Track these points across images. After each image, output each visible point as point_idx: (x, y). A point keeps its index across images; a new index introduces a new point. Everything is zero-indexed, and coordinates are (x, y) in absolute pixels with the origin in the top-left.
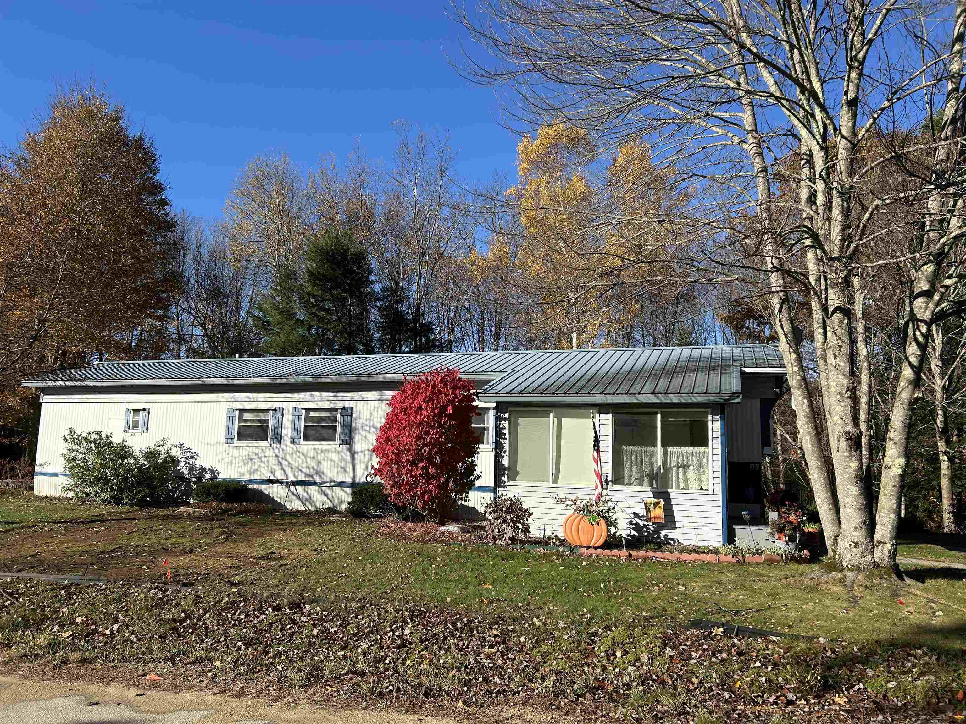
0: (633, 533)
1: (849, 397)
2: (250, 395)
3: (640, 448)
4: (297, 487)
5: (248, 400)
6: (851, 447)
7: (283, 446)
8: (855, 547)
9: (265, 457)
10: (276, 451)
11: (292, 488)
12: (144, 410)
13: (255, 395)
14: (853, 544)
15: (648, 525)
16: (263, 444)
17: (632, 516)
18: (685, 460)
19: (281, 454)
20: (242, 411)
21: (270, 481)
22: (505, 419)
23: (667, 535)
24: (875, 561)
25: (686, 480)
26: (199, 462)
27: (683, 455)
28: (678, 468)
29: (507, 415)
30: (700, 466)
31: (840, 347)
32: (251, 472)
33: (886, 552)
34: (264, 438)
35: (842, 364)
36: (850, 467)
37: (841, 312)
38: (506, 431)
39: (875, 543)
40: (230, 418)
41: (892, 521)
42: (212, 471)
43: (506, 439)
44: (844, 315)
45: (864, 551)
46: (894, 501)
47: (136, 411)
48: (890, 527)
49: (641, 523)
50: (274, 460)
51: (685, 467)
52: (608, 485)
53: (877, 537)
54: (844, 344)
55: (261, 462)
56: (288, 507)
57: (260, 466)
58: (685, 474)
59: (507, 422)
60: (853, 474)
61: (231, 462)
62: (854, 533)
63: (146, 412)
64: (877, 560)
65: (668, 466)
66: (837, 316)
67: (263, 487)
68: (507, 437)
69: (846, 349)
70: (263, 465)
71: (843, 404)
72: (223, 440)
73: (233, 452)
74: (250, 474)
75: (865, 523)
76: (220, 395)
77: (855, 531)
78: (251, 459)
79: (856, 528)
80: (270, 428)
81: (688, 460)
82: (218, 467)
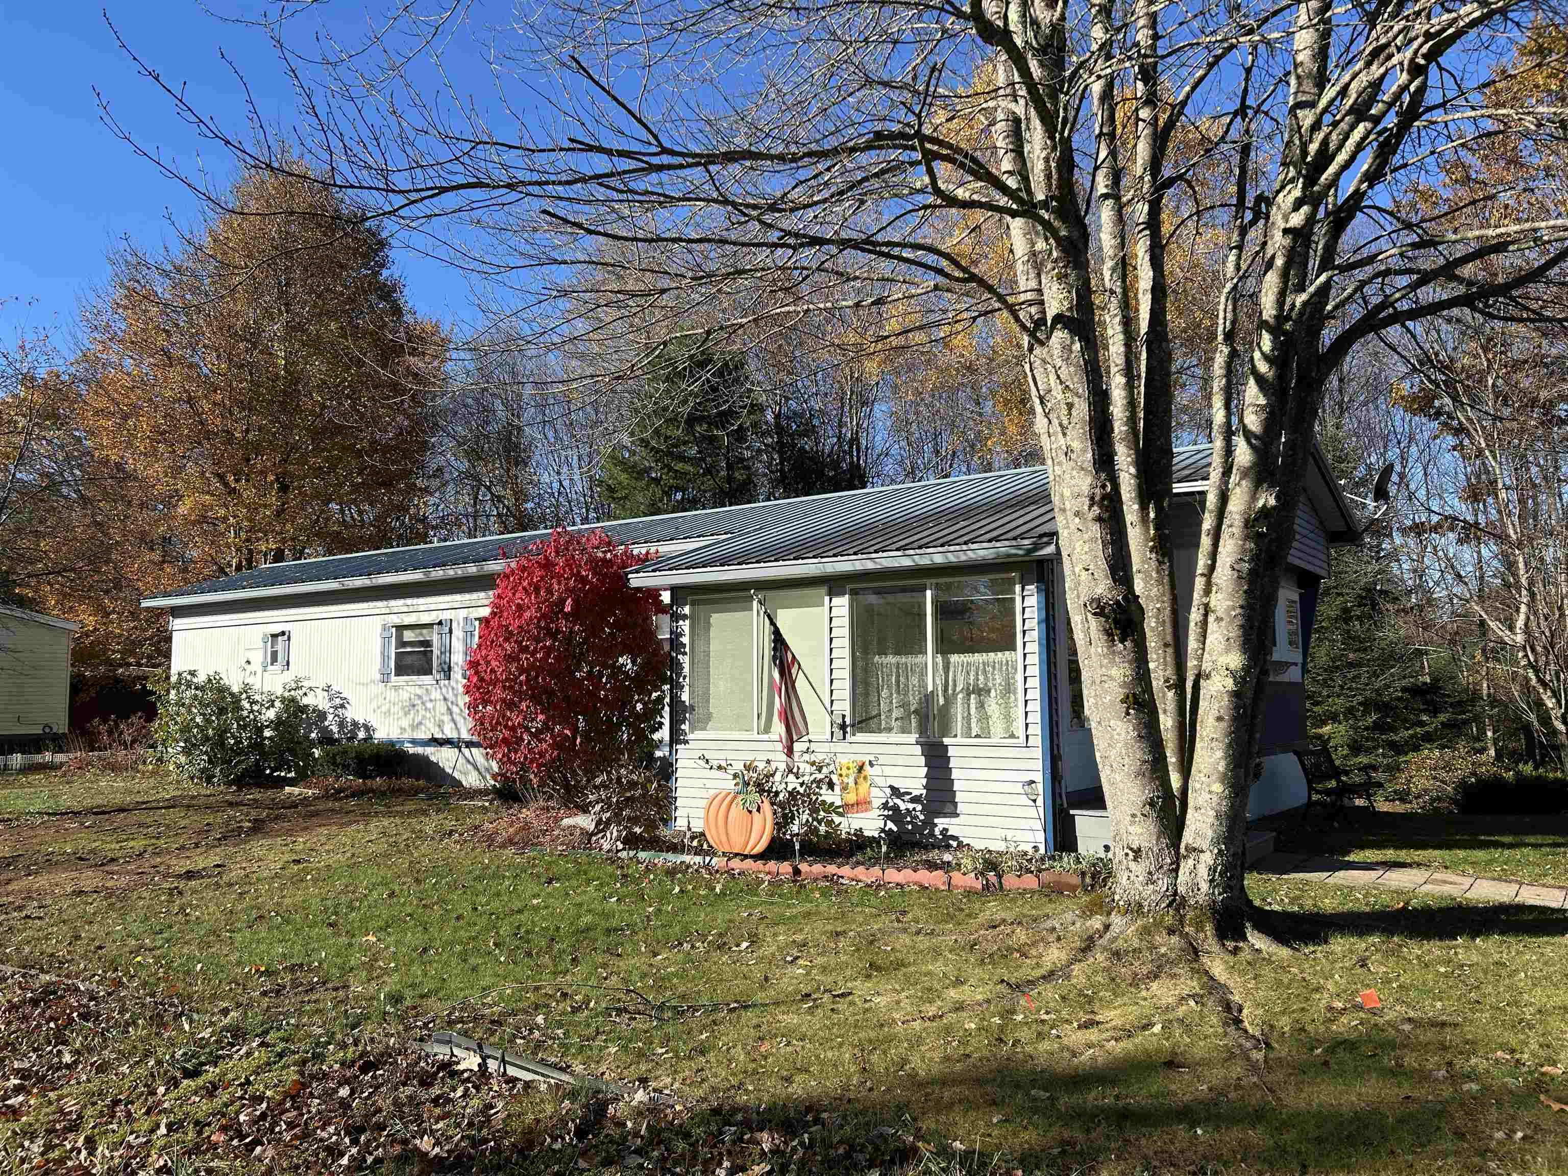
0: (890, 825)
1: (1099, 519)
2: (409, 601)
3: (904, 660)
4: (473, 750)
5: (405, 609)
6: (1109, 633)
7: (452, 683)
8: (1135, 859)
9: (431, 701)
10: (444, 690)
11: (466, 751)
12: (283, 633)
13: (415, 601)
14: (1131, 854)
15: (914, 809)
16: (427, 679)
17: (888, 791)
18: (981, 678)
19: (450, 696)
20: (400, 628)
21: (436, 742)
22: (684, 617)
23: (946, 830)
24: (1175, 893)
25: (984, 718)
26: (350, 714)
27: (977, 668)
28: (969, 695)
29: (687, 610)
30: (1009, 689)
31: (1070, 406)
32: (416, 726)
33: (1203, 872)
34: (428, 672)
35: (1076, 445)
36: (1112, 678)
37: (1065, 327)
38: (685, 640)
39: (1182, 850)
40: (386, 639)
41: (1215, 798)
42: (367, 728)
43: (685, 654)
44: (1073, 332)
45: (1152, 868)
46: (1219, 754)
47: (275, 636)
48: (1212, 813)
49: (903, 806)
50: (441, 707)
51: (981, 692)
52: (845, 733)
53: (1188, 837)
54: (1076, 400)
55: (426, 709)
56: (464, 783)
57: (424, 717)
58: (981, 706)
59: (687, 622)
60: (1120, 692)
61: (389, 711)
62: (1131, 829)
63: (286, 637)
64: (1181, 889)
65: (950, 692)
66: (1060, 336)
67: (429, 751)
68: (687, 650)
69: (1082, 409)
70: (428, 715)
71: (1086, 537)
72: (378, 677)
73: (391, 695)
74: (413, 730)
75: (1152, 804)
76: (372, 604)
77: (1133, 823)
78: (414, 706)
79: (1134, 816)
80: (436, 652)
81: (986, 678)
82: (374, 723)
